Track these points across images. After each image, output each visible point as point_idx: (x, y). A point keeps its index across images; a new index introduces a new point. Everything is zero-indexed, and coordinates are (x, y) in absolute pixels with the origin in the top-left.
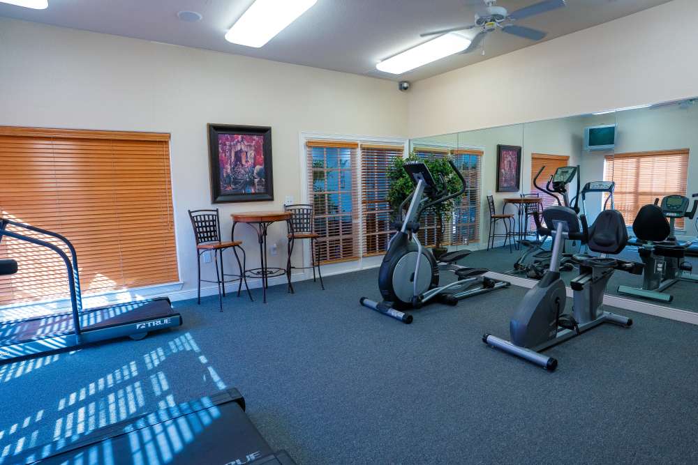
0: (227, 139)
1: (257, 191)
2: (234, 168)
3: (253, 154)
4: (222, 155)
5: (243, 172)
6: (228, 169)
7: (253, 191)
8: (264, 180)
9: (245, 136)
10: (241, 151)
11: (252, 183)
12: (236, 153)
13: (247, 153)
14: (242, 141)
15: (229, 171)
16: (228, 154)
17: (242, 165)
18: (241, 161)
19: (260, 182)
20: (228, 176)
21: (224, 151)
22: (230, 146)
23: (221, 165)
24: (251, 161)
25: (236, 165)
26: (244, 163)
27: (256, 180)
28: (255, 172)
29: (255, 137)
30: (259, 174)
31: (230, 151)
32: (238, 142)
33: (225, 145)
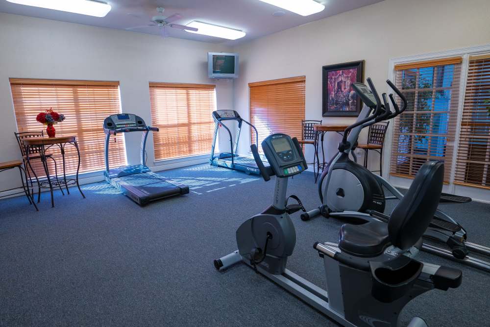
0: (333, 75)
1: (350, 110)
2: (336, 94)
3: (349, 83)
4: (330, 85)
5: (342, 96)
6: (333, 95)
7: (347, 109)
8: (355, 101)
9: (343, 71)
10: (341, 81)
11: (347, 104)
12: (338, 83)
13: (345, 82)
14: (342, 74)
15: (333, 96)
16: (333, 85)
17: (342, 91)
18: (341, 89)
19: (353, 102)
20: (333, 99)
21: (331, 83)
22: (335, 79)
23: (329, 92)
24: (348, 88)
25: (338, 91)
26: (343, 90)
27: (350, 102)
28: (350, 95)
29: (351, 70)
30: (352, 97)
31: (335, 82)
32: (340, 75)
33: (332, 78)
